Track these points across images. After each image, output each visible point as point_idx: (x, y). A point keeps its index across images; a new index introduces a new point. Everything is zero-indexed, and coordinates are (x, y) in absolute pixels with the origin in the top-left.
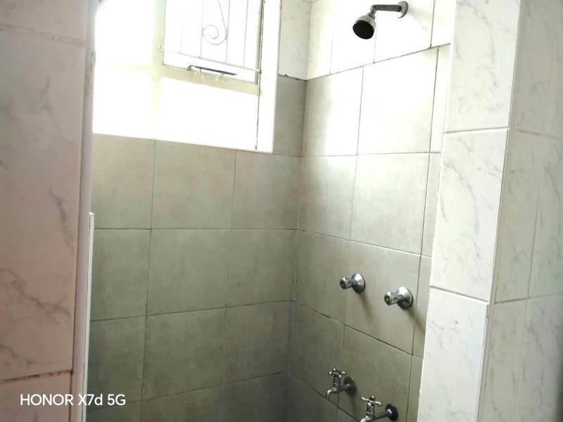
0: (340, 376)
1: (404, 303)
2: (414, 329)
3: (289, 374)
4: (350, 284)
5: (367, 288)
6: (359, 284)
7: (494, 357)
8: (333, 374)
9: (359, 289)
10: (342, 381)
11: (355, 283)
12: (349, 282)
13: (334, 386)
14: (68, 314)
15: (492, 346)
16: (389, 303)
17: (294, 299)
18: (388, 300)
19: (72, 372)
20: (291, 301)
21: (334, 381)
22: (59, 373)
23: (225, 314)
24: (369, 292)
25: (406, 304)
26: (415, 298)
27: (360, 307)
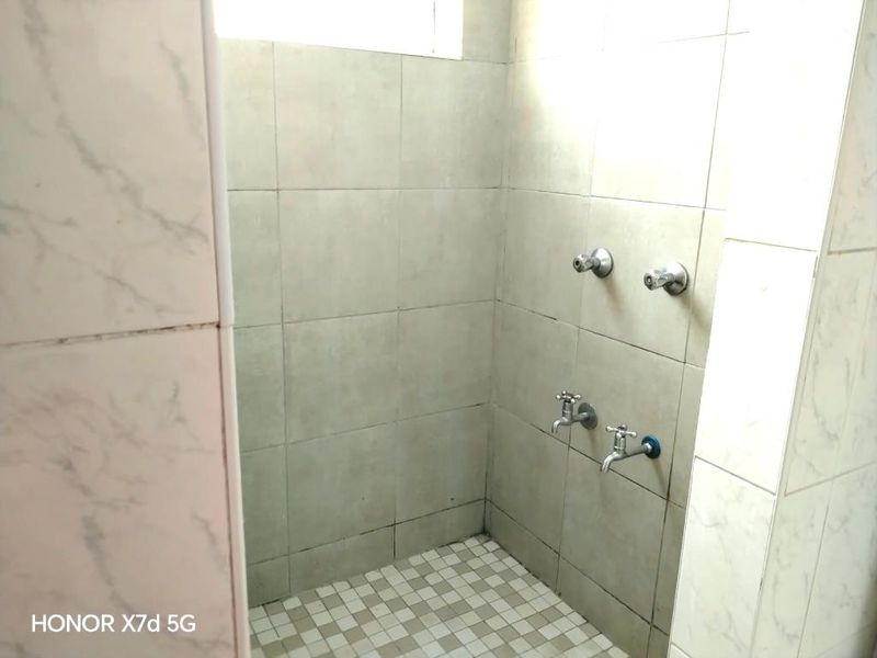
0: (573, 400)
1: (674, 286)
2: (690, 322)
3: (495, 405)
4: (590, 265)
5: (616, 270)
6: (603, 263)
7: (820, 337)
8: (561, 399)
9: (601, 272)
10: (576, 408)
11: (596, 264)
12: (588, 261)
13: (564, 414)
14: (206, 239)
15: (818, 321)
16: (650, 287)
17: (499, 297)
18: (649, 283)
19: (218, 327)
20: (495, 299)
21: (564, 408)
22: (202, 325)
23: (398, 321)
24: (619, 275)
25: (676, 287)
26: (692, 277)
27: (603, 299)
